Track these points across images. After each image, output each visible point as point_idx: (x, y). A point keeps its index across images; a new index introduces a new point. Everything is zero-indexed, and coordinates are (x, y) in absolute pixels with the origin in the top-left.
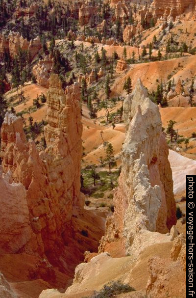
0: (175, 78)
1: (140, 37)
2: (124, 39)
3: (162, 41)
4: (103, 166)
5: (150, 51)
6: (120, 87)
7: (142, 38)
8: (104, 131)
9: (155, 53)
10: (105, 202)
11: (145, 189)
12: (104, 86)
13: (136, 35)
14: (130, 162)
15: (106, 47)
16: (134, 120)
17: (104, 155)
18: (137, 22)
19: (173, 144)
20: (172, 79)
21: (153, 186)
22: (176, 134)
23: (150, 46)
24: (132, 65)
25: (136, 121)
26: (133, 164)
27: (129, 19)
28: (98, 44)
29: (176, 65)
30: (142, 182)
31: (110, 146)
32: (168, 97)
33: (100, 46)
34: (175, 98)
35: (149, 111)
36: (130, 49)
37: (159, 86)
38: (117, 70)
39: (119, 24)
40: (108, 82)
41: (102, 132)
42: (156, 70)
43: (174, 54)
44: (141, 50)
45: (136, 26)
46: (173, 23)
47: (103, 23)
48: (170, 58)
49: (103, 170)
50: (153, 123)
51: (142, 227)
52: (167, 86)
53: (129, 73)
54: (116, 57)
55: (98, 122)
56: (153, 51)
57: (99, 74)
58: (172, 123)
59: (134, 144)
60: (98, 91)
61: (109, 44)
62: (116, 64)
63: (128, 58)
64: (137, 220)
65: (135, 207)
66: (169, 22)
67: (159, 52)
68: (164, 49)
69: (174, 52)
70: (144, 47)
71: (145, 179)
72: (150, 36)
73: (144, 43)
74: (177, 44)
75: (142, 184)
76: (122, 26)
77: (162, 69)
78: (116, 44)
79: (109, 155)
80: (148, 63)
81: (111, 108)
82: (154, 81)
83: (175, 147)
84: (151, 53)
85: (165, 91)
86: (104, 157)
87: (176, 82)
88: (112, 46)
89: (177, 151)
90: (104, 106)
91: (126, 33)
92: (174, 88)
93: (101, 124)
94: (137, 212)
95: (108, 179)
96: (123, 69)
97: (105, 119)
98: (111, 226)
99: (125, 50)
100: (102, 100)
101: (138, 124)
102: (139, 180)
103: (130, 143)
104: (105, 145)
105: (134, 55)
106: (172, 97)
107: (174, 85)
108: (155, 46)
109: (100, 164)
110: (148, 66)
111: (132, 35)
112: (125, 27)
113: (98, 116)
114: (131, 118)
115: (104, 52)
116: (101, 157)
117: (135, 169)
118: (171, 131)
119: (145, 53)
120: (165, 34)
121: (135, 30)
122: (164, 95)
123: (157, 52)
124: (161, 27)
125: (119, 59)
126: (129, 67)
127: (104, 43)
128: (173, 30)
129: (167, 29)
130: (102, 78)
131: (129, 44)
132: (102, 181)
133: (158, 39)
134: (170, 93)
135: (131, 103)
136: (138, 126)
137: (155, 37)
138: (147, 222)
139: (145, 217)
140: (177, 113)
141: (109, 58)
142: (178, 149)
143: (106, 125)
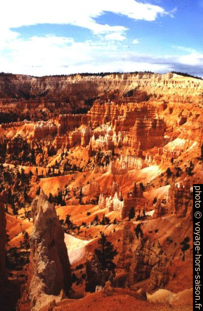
0: (70, 187)
1: (47, 161)
2: (37, 162)
3: (61, 164)
4: (22, 248)
5: (53, 170)
6: (33, 194)
7: (48, 162)
8: (22, 223)
9: (56, 171)
10: (23, 273)
11: (45, 264)
12: (23, 193)
13: (44, 160)
14: (36, 246)
15: (24, 168)
16: (38, 216)
17: (23, 239)
18: (45, 152)
19: (70, 230)
20: (68, 188)
21: (50, 261)
22: (71, 223)
23: (53, 167)
24: (42, 179)
25: (39, 217)
26: (37, 247)
27: (40, 150)
28: (19, 166)
29: (70, 179)
30: (43, 260)
31: (27, 233)
32: (65, 199)
33: (20, 167)
34: (71, 200)
35: (48, 210)
36: (40, 169)
37: (59, 192)
38: (32, 183)
39: (33, 153)
40: (26, 190)
41: (21, 224)
42: (57, 182)
43: (68, 172)
44: (47, 169)
45: (44, 154)
46: (68, 153)
47: (22, 152)
48: (66, 174)
49: (22, 250)
50: (51, 218)
51: (42, 292)
52: (65, 192)
53: (39, 184)
54: (31, 174)
55: (19, 217)
56: (55, 170)
57: (20, 185)
58: (68, 216)
59: (38, 233)
60: (19, 196)
61: (27, 165)
62: (31, 178)
63: (39, 174)
64: (38, 287)
65: (37, 278)
66: (65, 152)
67: (59, 171)
68: (62, 169)
69: (68, 170)
70: (49, 167)
71: (45, 257)
72: (53, 160)
73: (49, 165)
74: (71, 166)
75: (43, 261)
76: (35, 154)
77: (61, 181)
78: (31, 166)
79: (25, 239)
80: (52, 178)
81: (28, 207)
82: (56, 190)
83: (71, 232)
84: (54, 171)
85: (64, 195)
86: (23, 242)
87: (71, 189)
88: (28, 167)
89: (72, 235)
90: (22, 206)
91: (38, 158)
92: (69, 193)
93: (21, 219)
94: (39, 281)
95: (26, 257)
96: (36, 182)
97: (24, 215)
98: (25, 291)
99: (37, 170)
100: (22, 202)
101: (40, 219)
102: (41, 258)
103: (35, 232)
104: (23, 233)
105: (42, 172)
106: (68, 199)
107: (70, 192)
108: (56, 166)
109: (20, 246)
110: (52, 179)
111: (41, 160)
112: (37, 155)
113: (19, 213)
114: (36, 215)
115: (23, 170)
116: (21, 242)
117: (38, 250)
118: (68, 221)
119: (50, 171)
120: (62, 159)
121: (43, 157)
122: (63, 198)
123: (58, 170)
124: (60, 155)
125: (33, 175)
126: (39, 180)
127: (23, 165)
128: (68, 157)
129: (64, 156)
130: (22, 188)
131: (40, 166)
132: (21, 258)
133: (58, 162)
134: (67, 197)
135: (37, 204)
136: (41, 220)
137: (56, 162)
138: (45, 288)
139: (43, 284)
140: (72, 210)
141: (27, 174)
142: (73, 233)
143: (25, 219)
